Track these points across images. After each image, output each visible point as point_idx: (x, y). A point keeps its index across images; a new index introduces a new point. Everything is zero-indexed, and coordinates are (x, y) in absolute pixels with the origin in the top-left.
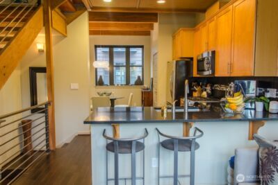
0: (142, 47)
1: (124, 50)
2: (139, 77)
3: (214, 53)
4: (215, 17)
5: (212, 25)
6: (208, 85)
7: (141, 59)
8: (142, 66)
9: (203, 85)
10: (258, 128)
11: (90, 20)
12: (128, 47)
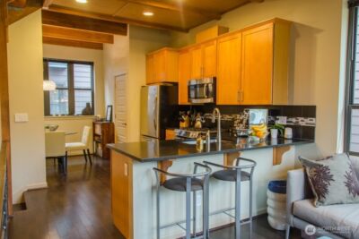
0: (91, 64)
1: (65, 66)
2: (88, 104)
3: (215, 79)
4: (215, 42)
5: (210, 49)
6: (199, 114)
7: (89, 80)
8: (92, 90)
9: (192, 113)
10: (282, 154)
11: (44, 22)
12: (71, 63)
